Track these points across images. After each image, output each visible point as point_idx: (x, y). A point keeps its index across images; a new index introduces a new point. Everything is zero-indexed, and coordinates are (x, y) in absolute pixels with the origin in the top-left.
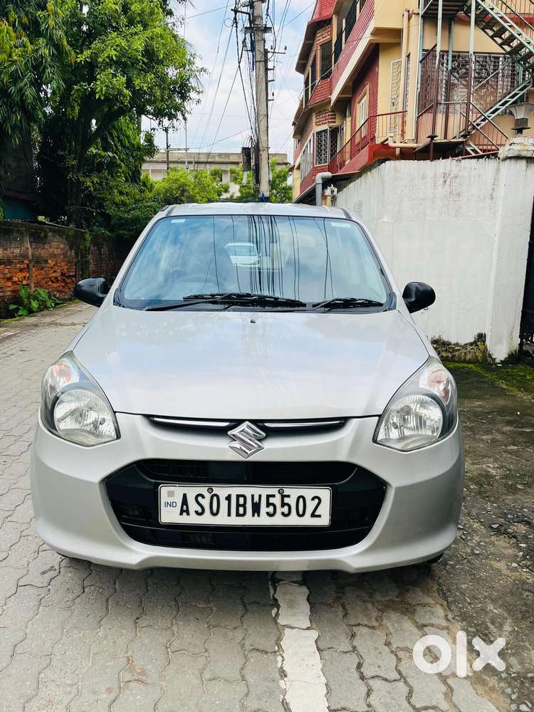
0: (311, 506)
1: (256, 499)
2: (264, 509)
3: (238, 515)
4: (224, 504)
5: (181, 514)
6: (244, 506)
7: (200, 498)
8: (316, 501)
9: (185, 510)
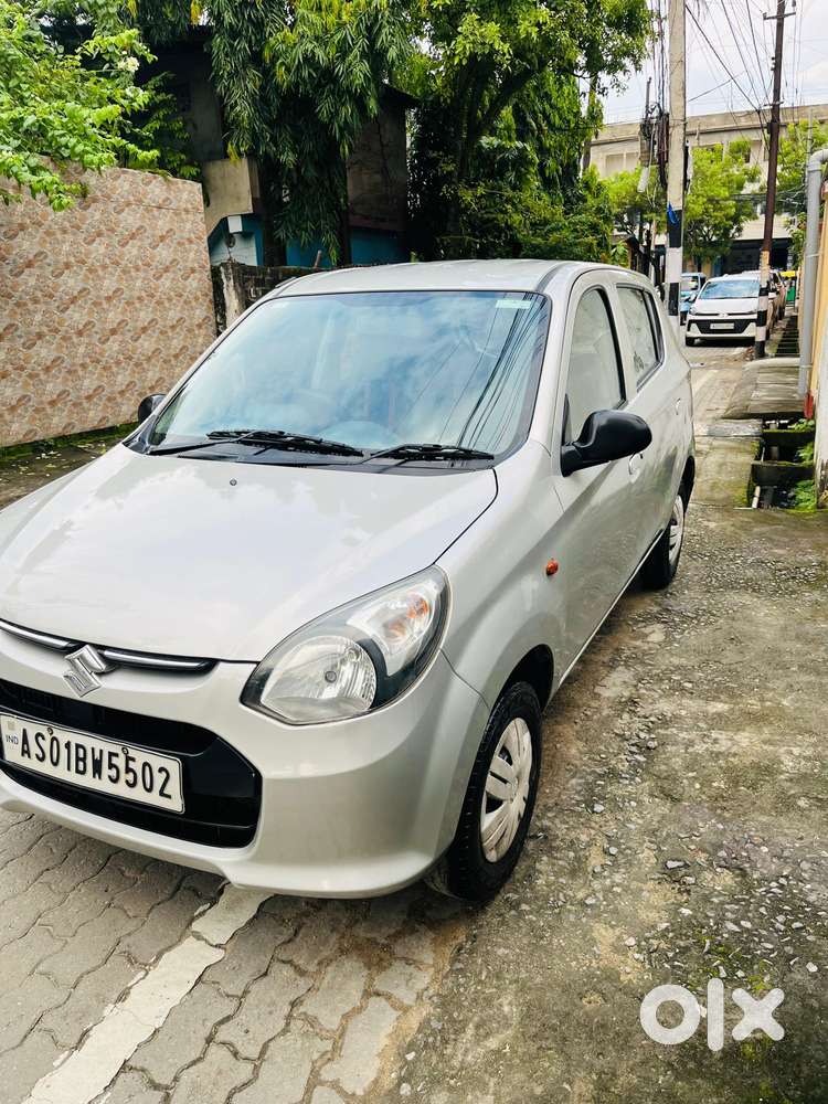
0: (159, 779)
1: (97, 755)
2: (106, 771)
3: (78, 771)
4: (64, 752)
5: (23, 755)
6: (84, 760)
7: (40, 738)
8: (164, 774)
9: (26, 752)
